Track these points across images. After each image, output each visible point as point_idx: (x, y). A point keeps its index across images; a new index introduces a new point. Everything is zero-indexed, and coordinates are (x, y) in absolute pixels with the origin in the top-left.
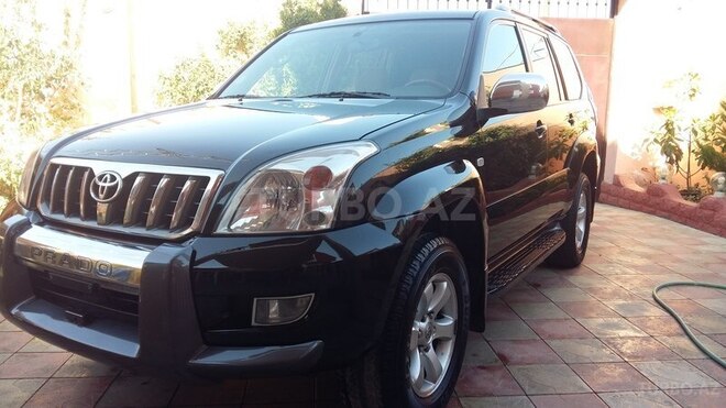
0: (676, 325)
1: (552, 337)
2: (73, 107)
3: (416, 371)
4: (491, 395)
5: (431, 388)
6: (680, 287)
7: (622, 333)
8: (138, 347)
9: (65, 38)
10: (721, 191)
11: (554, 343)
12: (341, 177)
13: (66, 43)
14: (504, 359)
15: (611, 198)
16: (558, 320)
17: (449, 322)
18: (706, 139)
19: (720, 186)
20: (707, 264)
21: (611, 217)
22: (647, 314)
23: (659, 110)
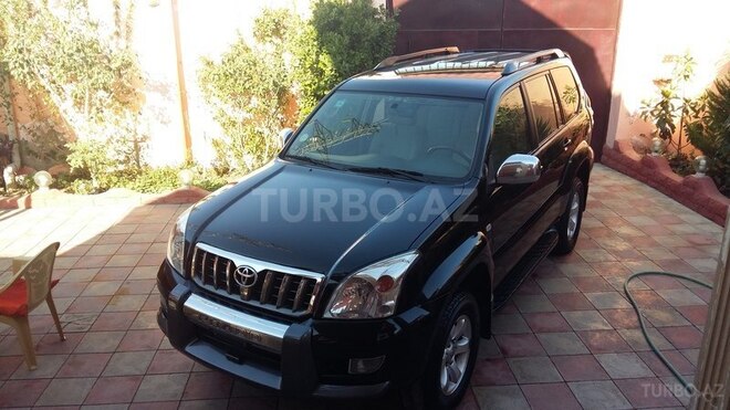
0: (635, 318)
1: (541, 331)
2: (129, 92)
3: (444, 380)
4: (494, 384)
5: (454, 387)
6: (649, 277)
7: (594, 326)
8: (280, 378)
9: (116, 29)
10: (702, 172)
11: (542, 337)
12: (399, 279)
13: (117, 34)
14: (504, 351)
15: (610, 162)
16: (548, 313)
17: (465, 342)
18: (696, 117)
19: (701, 167)
20: (677, 248)
21: (607, 187)
22: (616, 306)
23: (659, 82)
